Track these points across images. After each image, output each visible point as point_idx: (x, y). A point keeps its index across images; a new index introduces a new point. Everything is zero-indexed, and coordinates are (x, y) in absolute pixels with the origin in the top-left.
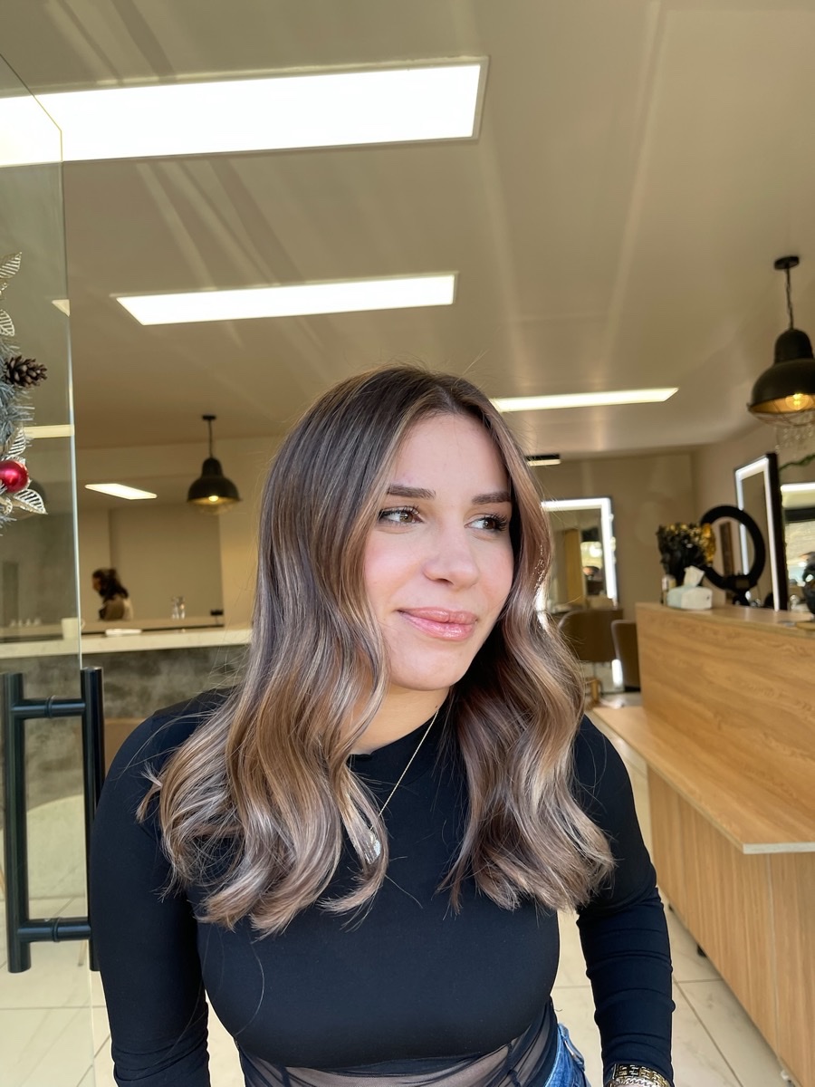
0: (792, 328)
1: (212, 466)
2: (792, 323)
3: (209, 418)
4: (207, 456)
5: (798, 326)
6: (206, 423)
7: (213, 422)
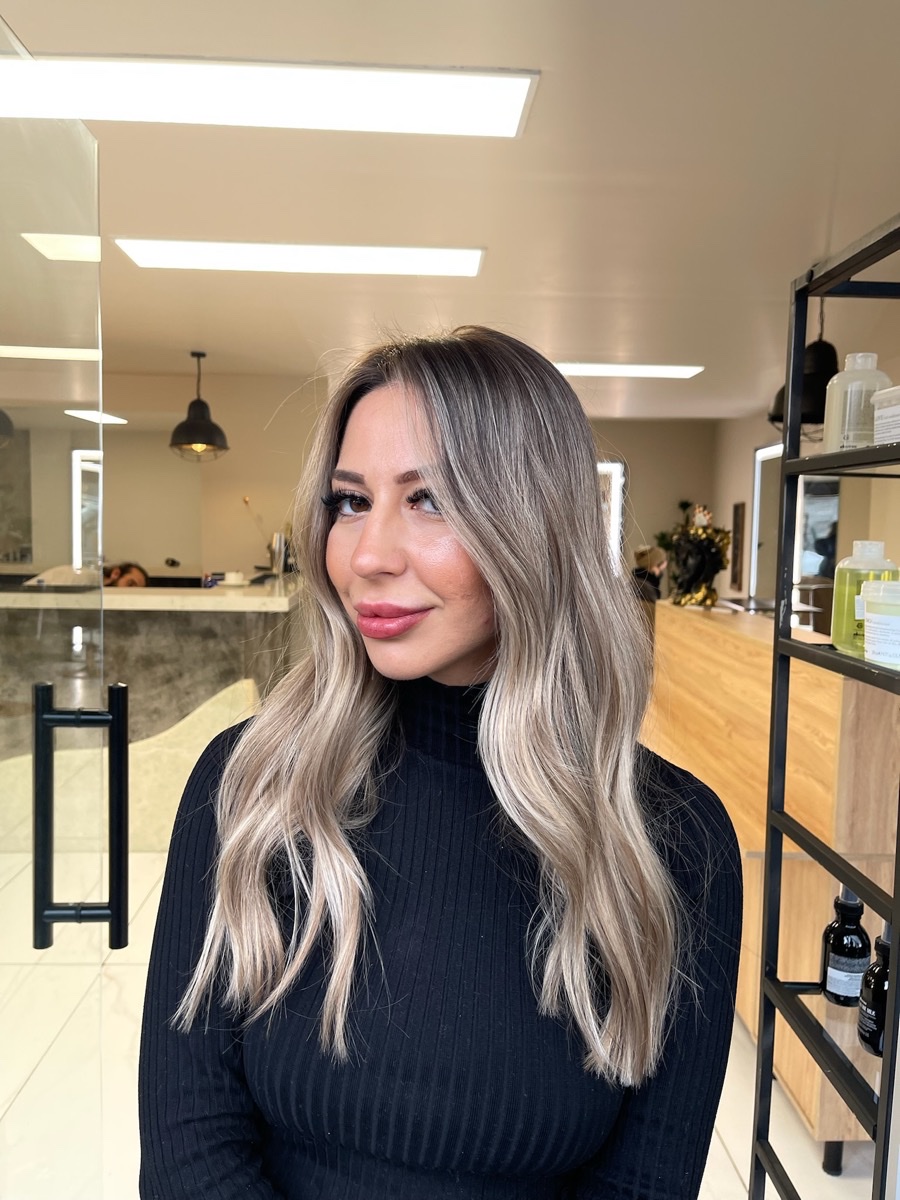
0: (820, 340)
1: (199, 408)
2: (821, 335)
3: (198, 355)
4: (195, 397)
5: (827, 338)
6: (195, 360)
7: (202, 360)
